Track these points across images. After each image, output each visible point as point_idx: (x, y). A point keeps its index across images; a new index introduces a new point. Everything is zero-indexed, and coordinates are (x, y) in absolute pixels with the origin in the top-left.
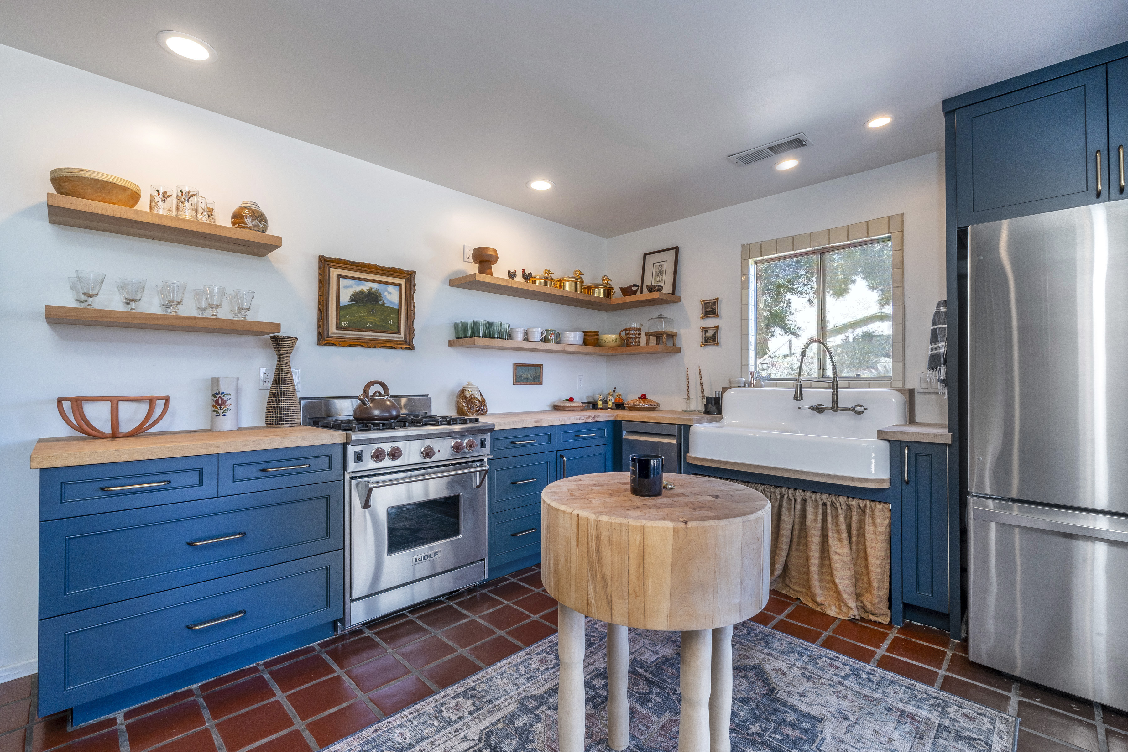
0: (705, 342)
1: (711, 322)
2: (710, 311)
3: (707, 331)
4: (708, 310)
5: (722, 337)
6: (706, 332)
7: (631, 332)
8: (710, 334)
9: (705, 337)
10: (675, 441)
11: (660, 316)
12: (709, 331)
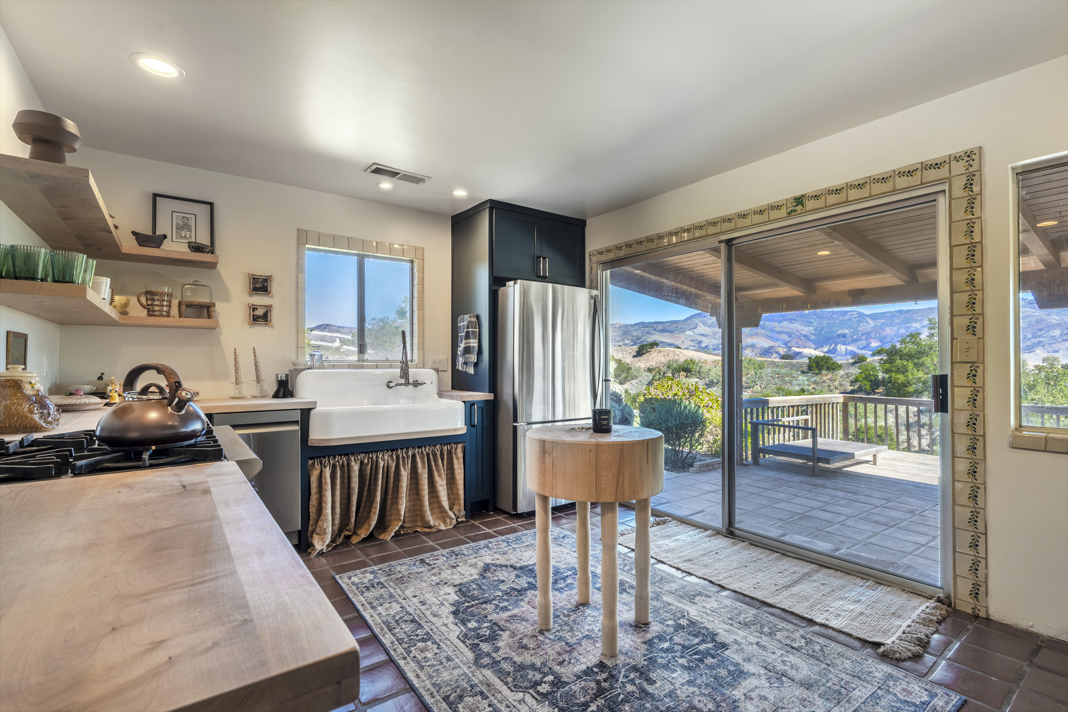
0: (253, 321)
1: (259, 300)
2: (260, 288)
3: (257, 309)
4: (258, 286)
5: (275, 316)
6: (254, 309)
7: (156, 297)
8: (260, 312)
9: (253, 316)
10: (297, 428)
11: (196, 283)
12: (259, 310)
